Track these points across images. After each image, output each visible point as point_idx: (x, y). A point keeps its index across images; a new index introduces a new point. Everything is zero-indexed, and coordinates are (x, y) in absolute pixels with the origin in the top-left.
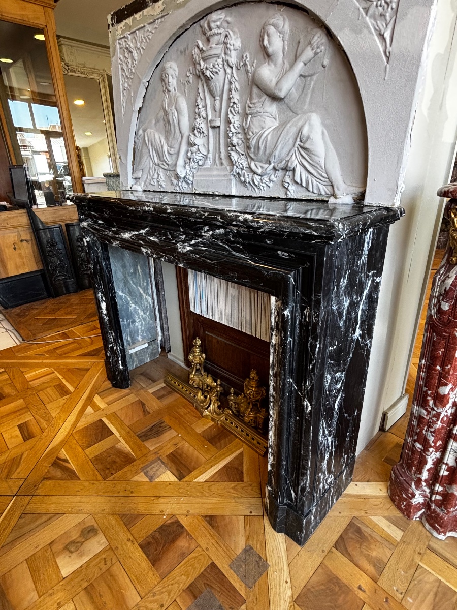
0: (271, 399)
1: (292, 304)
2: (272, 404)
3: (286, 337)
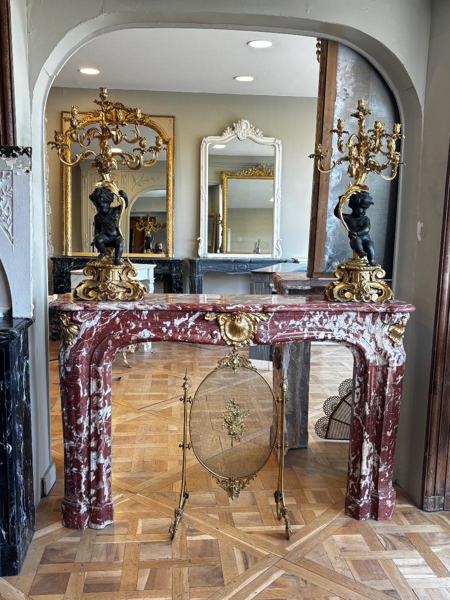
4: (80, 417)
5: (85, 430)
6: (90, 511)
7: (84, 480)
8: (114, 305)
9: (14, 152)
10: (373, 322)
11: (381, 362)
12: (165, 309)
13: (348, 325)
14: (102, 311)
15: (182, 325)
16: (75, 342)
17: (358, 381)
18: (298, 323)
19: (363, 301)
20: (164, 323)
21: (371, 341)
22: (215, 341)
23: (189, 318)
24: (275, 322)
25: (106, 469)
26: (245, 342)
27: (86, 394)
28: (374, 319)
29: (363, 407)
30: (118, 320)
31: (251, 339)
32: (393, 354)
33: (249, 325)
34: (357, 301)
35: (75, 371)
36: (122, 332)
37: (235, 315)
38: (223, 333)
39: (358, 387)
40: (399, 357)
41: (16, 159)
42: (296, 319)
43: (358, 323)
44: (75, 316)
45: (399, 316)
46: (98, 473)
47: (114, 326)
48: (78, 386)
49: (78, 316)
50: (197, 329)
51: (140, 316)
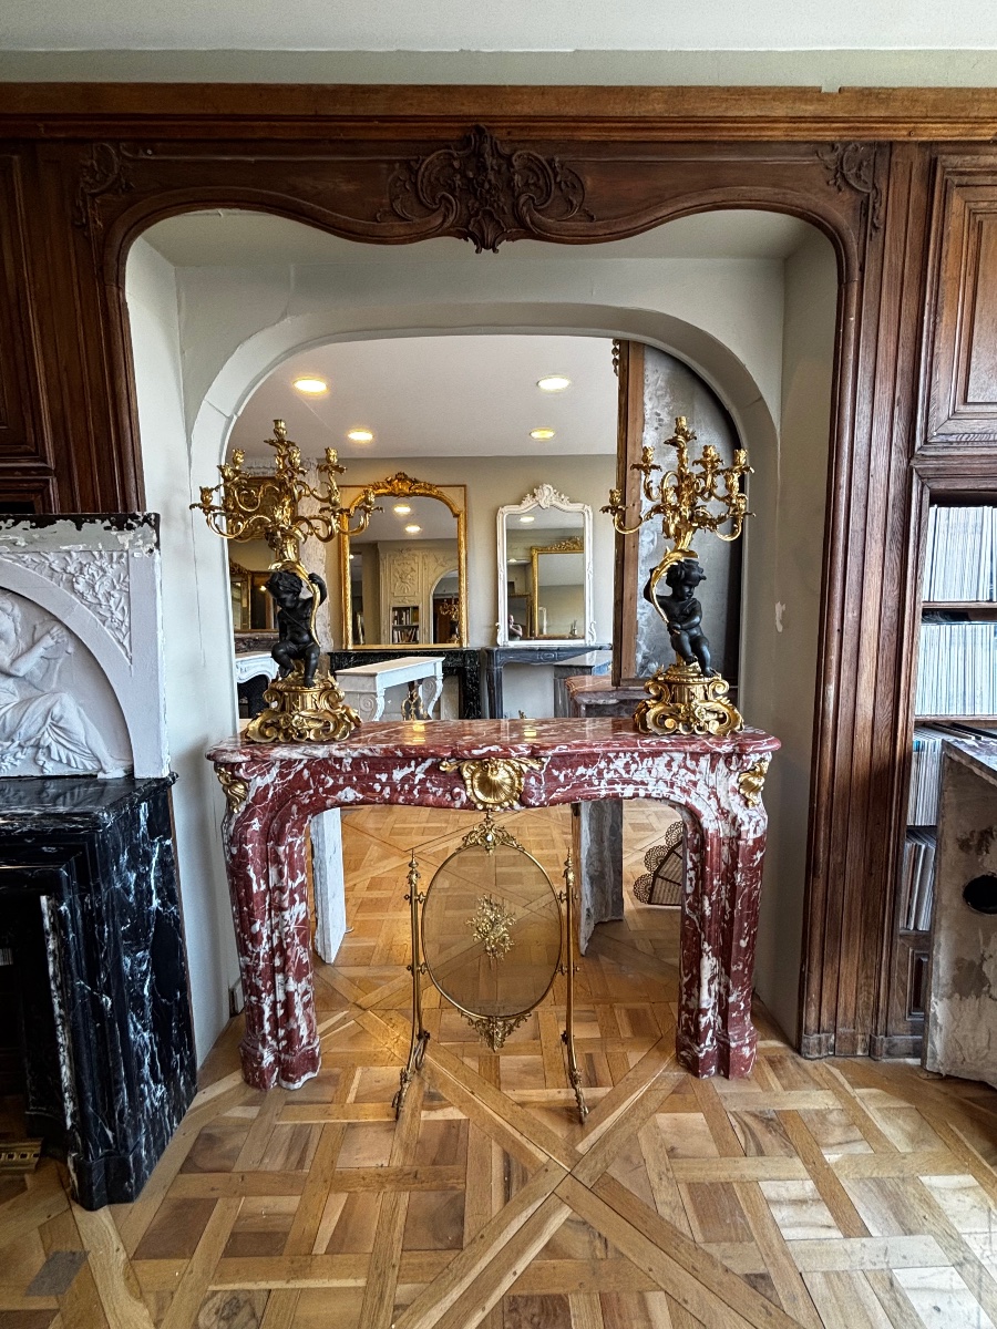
0: (59, 1021)
1: (68, 897)
2: (60, 1028)
3: (67, 934)
4: (255, 922)
5: (265, 940)
6: (278, 1061)
7: (267, 1013)
8: (299, 751)
9: (129, 521)
10: (713, 768)
11: (727, 831)
12: (377, 755)
13: (672, 773)
14: (282, 761)
15: (405, 780)
16: (242, 808)
17: (691, 859)
18: (590, 772)
19: (694, 733)
20: (378, 776)
21: (709, 798)
22: (458, 804)
23: (416, 767)
24: (554, 771)
25: (302, 997)
26: (506, 804)
27: (263, 887)
28: (714, 762)
29: (701, 902)
30: (306, 773)
31: (515, 799)
32: (746, 820)
33: (511, 777)
34: (685, 733)
35: (243, 854)
36: (312, 792)
37: (486, 763)
38: (470, 790)
39: (691, 869)
40: (757, 824)
41: (132, 533)
42: (586, 766)
43: (688, 769)
44: (238, 770)
45: (754, 758)
46: (288, 1004)
47: (301, 784)
48: (248, 876)
49: (241, 770)
50: (428, 785)
51: (341, 766)
